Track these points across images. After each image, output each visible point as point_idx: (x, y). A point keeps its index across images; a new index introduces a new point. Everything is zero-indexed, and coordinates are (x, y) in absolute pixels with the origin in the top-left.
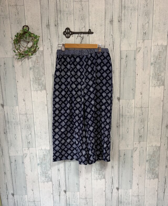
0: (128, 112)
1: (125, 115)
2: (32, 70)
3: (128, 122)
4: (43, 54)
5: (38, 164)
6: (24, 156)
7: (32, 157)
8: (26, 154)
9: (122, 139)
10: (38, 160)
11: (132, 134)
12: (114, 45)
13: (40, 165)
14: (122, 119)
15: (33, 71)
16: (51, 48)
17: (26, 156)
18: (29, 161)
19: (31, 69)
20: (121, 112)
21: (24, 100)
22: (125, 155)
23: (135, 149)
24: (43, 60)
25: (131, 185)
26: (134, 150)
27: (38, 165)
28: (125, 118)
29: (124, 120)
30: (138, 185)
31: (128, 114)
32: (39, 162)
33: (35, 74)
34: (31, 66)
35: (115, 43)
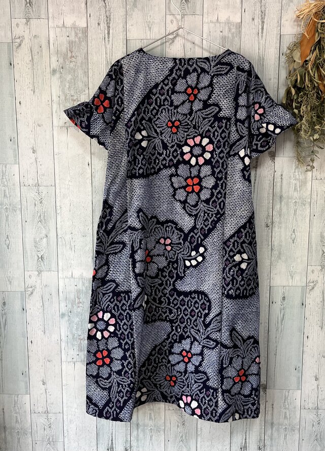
0: (295, 189)
1: (288, 198)
2: (58, 75)
3: (295, 214)
4: (87, 36)
5: (63, 315)
6: (27, 293)
7: (46, 297)
8: (33, 288)
9: (279, 257)
10: (63, 305)
11: (304, 245)
12: (265, 20)
13: (66, 318)
14: (281, 207)
15: (61, 77)
16: (106, 23)
17: (32, 293)
18: (39, 304)
19: (54, 71)
20: (277, 189)
21: (33, 149)
22: (284, 298)
23: (312, 284)
24: (85, 51)
25: (299, 378)
26: (309, 287)
27: (62, 318)
28: (287, 204)
29: (284, 210)
30: (317, 379)
31: (296, 194)
32: (63, 309)
33: (65, 86)
34: (54, 65)
35: (267, 14)
